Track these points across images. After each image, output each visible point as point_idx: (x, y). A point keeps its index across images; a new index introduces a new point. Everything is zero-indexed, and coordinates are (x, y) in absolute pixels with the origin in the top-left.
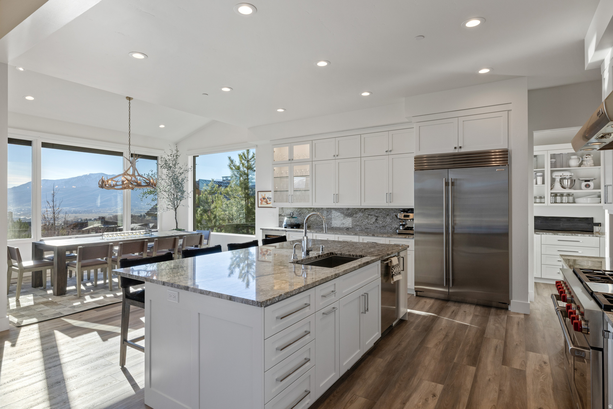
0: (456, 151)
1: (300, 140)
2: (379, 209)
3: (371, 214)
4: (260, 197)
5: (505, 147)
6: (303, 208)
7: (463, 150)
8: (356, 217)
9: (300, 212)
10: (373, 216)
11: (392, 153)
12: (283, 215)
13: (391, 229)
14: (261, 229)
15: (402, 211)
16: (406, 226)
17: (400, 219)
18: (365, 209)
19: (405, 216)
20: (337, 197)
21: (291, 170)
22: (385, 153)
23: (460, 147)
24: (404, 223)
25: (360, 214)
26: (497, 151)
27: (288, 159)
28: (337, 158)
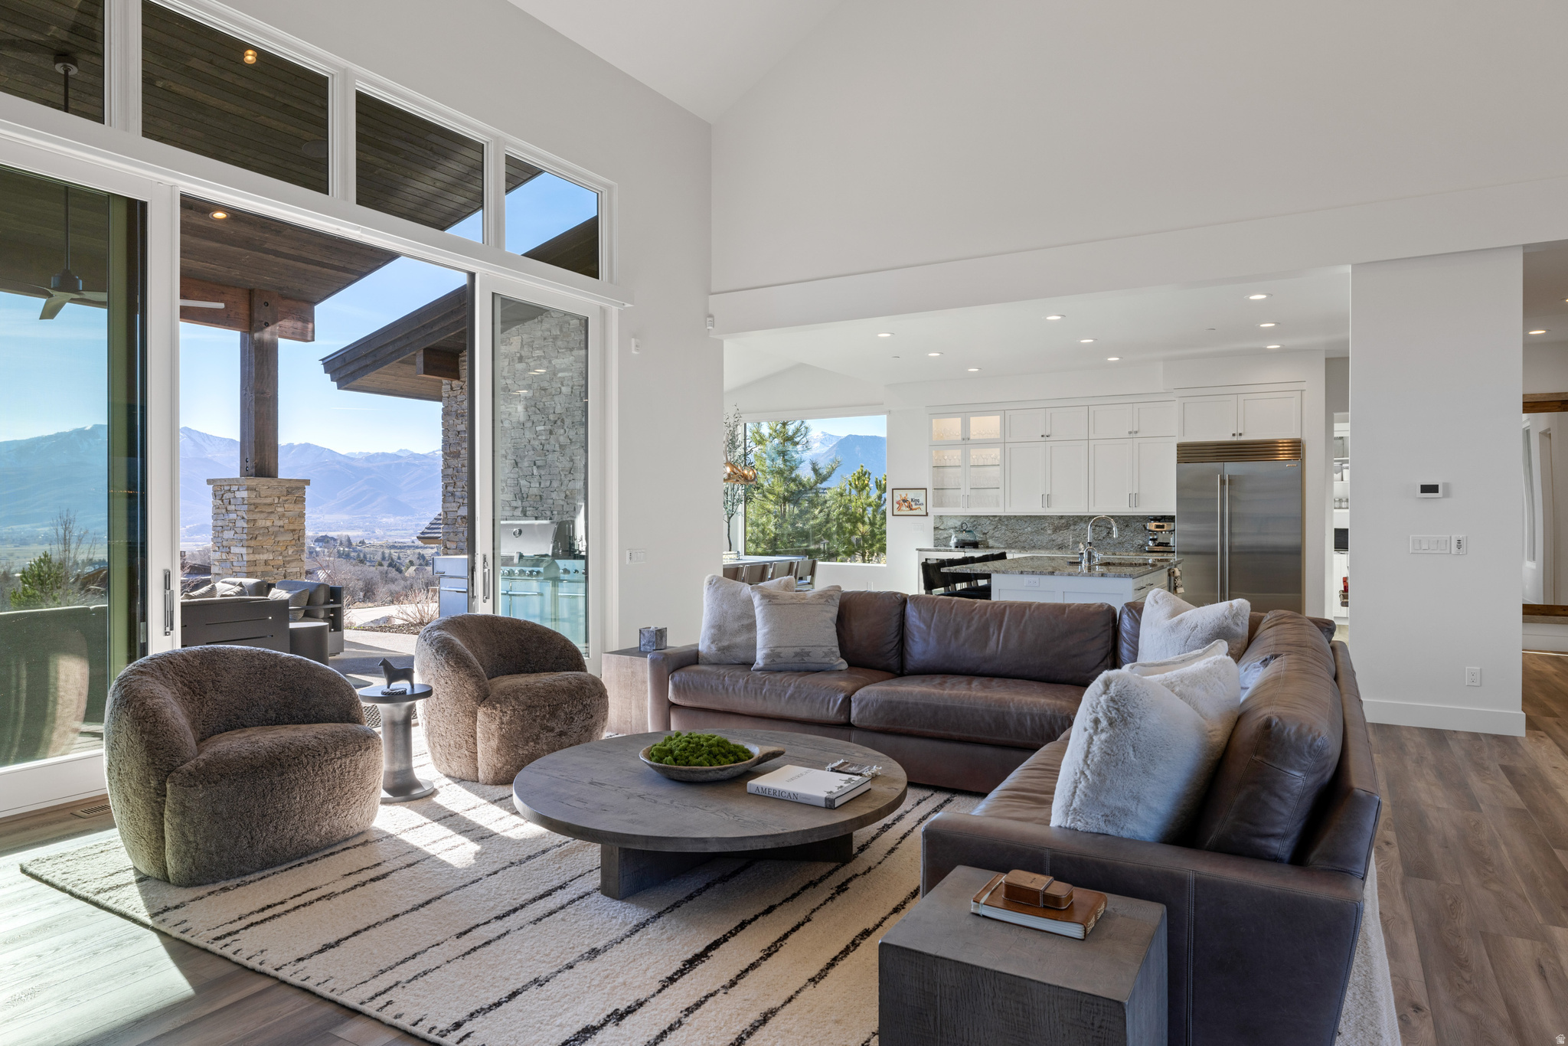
0: (1235, 439)
1: (984, 409)
4: (897, 498)
5: (1296, 436)
6: (981, 516)
7: (1243, 438)
8: (1075, 530)
9: (975, 523)
10: (1103, 528)
11: (1138, 435)
12: (941, 527)
13: (1132, 547)
14: (917, 549)
15: (1152, 520)
16: (1157, 542)
17: (1150, 531)
19: (1158, 527)
20: (1047, 499)
21: (966, 456)
22: (1127, 436)
23: (1240, 434)
24: (1155, 537)
26: (1285, 441)
27: (960, 438)
28: (1048, 439)
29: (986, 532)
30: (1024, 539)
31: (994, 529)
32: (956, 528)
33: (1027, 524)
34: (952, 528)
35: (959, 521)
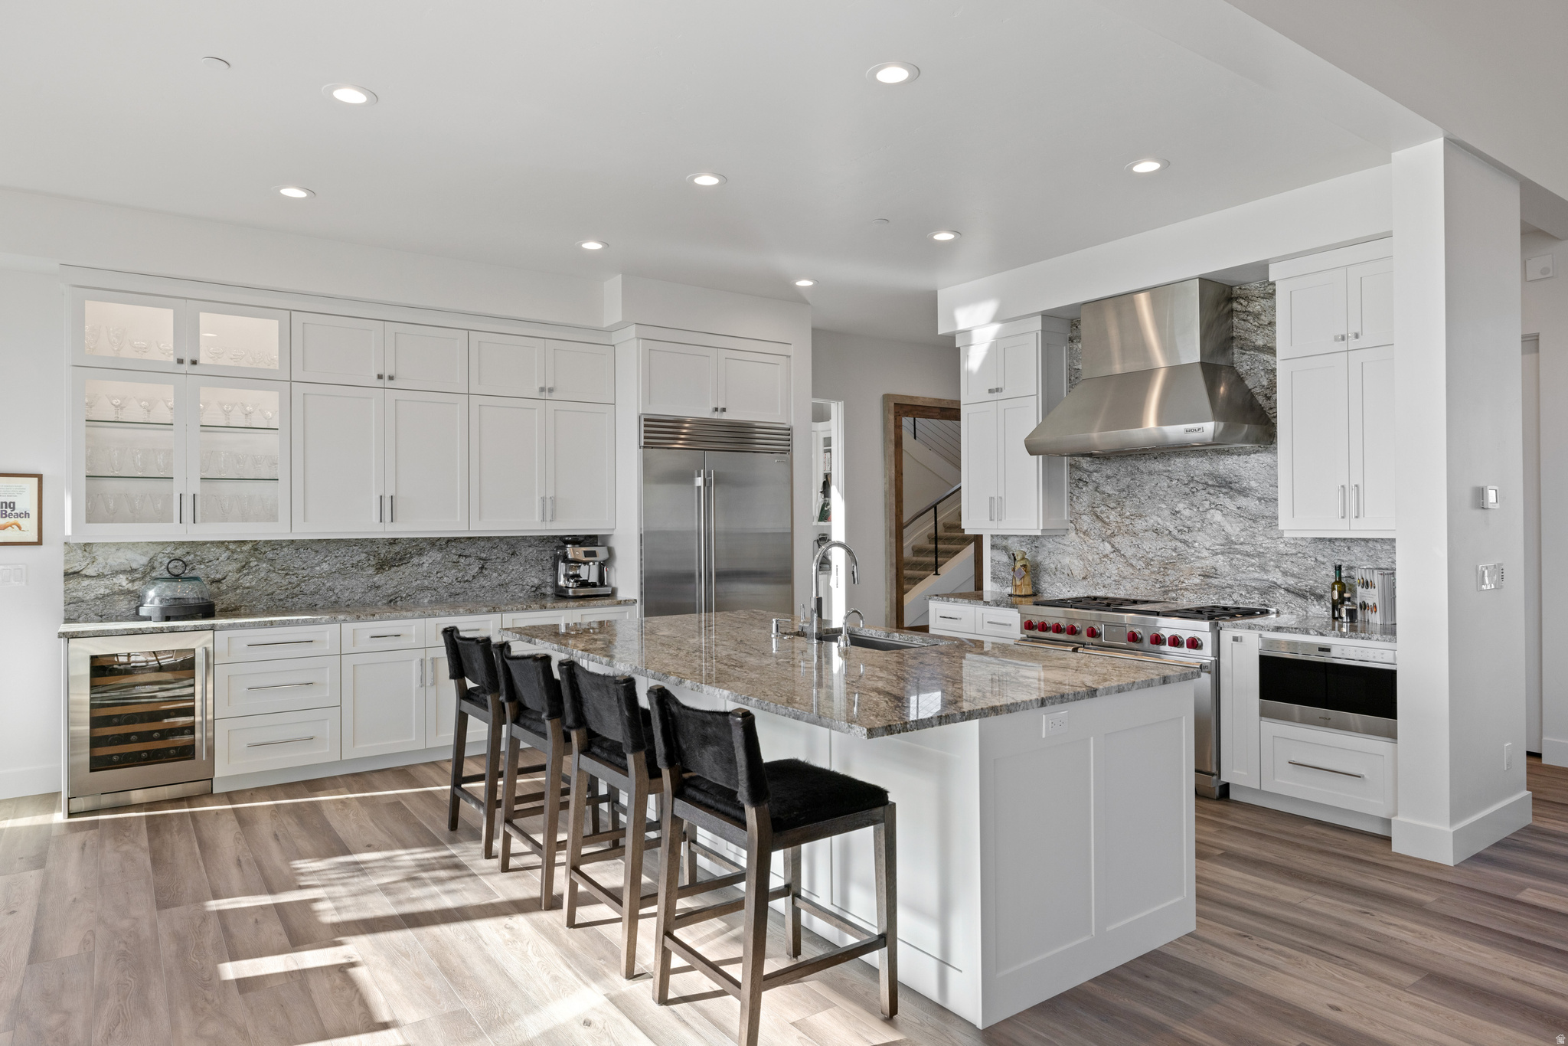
0: (716, 416)
3: (467, 553)
7: (726, 416)
10: (472, 560)
11: (555, 396)
13: (523, 590)
17: (573, 561)
18: (449, 541)
19: (584, 553)
20: (390, 506)
21: (183, 402)
22: (535, 394)
23: (724, 410)
24: (578, 571)
25: (434, 555)
27: (168, 357)
28: (389, 384)
29: (219, 576)
31: (239, 571)
32: (133, 571)
33: (320, 557)
34: (124, 572)
35: (144, 554)
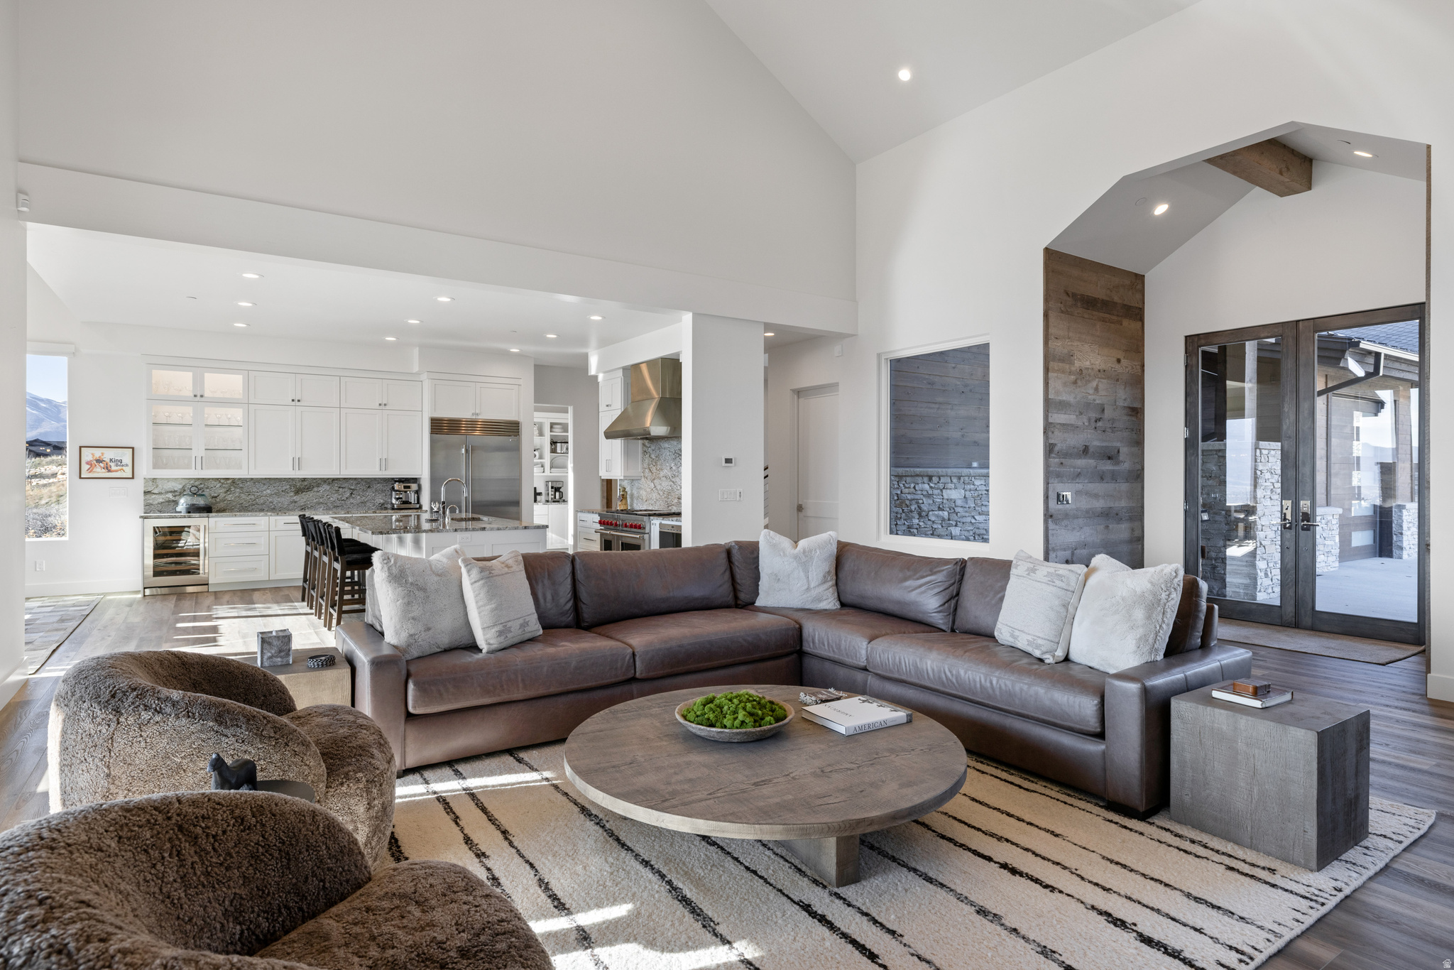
0: (474, 417)
1: (222, 366)
2: (355, 479)
3: (343, 486)
5: (514, 418)
6: (209, 479)
7: (480, 417)
8: (318, 492)
10: (346, 489)
11: (387, 407)
12: (154, 492)
13: (373, 505)
15: (400, 481)
16: (402, 501)
17: (396, 491)
18: (334, 480)
19: (405, 487)
20: (298, 462)
21: (198, 414)
22: (378, 407)
23: (478, 414)
24: (401, 496)
25: (326, 487)
27: (192, 394)
28: (298, 404)
29: (215, 495)
30: (262, 501)
31: (226, 492)
32: (175, 491)
33: (266, 487)
34: (171, 492)
